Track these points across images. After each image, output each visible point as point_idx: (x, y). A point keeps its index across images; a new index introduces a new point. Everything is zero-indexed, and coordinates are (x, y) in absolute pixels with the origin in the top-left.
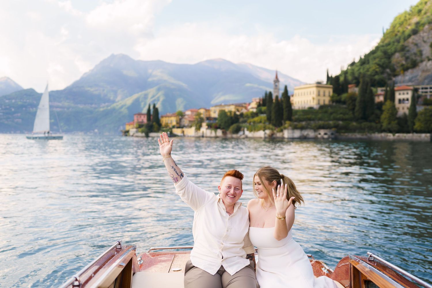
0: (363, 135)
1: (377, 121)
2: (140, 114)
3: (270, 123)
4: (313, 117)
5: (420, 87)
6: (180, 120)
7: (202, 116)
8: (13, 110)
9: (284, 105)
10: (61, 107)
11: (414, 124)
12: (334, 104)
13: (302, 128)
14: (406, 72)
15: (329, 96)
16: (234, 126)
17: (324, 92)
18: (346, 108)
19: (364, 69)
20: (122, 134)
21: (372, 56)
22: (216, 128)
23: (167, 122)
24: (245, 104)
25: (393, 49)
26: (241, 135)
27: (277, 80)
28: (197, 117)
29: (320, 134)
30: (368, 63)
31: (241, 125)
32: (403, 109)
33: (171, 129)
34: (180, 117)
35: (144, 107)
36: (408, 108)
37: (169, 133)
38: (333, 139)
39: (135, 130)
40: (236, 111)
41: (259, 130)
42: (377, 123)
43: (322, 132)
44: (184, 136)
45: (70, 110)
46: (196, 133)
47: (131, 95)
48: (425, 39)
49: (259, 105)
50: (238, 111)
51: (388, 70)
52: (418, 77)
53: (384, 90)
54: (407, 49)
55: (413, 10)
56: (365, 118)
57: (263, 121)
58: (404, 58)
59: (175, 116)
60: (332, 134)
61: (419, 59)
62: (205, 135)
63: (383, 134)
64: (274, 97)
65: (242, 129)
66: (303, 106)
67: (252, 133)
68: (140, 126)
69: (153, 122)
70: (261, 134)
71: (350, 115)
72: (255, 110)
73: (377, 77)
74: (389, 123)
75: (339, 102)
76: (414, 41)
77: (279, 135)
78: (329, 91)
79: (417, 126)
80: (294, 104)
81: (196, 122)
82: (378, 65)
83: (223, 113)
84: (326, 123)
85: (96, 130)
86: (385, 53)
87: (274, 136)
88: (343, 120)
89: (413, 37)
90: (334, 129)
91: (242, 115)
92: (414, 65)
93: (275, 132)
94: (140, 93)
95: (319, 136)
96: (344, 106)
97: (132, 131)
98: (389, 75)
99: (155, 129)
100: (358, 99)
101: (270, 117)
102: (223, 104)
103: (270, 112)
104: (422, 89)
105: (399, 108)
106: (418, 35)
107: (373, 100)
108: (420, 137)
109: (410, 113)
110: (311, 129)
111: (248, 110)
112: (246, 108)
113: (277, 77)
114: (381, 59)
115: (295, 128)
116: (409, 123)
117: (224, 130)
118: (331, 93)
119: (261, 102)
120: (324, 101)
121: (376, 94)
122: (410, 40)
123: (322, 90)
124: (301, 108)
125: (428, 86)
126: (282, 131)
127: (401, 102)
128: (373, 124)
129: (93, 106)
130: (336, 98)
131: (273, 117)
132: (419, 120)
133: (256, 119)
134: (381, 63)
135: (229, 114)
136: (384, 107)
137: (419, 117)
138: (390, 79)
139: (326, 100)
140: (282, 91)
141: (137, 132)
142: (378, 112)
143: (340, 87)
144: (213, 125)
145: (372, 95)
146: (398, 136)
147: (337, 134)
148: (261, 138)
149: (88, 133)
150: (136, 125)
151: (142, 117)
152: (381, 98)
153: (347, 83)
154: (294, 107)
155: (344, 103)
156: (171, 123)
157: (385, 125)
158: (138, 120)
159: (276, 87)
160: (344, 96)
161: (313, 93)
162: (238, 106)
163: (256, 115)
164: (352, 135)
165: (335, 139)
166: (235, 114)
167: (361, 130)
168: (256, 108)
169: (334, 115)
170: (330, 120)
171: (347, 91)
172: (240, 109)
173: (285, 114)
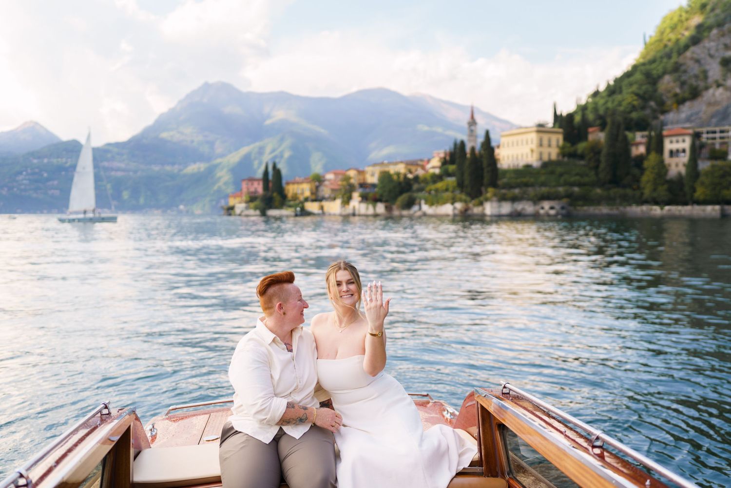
0: (611, 209)
1: (635, 187)
2: (251, 180)
3: (462, 192)
4: (532, 180)
5: (704, 130)
6: (317, 188)
7: (352, 181)
8: (45, 175)
9: (485, 163)
10: (124, 170)
11: (694, 190)
12: (566, 159)
13: (514, 199)
14: (681, 107)
15: (558, 146)
16: (404, 197)
17: (550, 141)
18: (584, 166)
19: (613, 101)
20: (223, 212)
21: (626, 82)
22: (376, 200)
23: (295, 191)
24: (422, 160)
25: (660, 69)
26: (415, 212)
27: (473, 122)
28: (345, 183)
29: (543, 208)
30: (621, 92)
31: (415, 195)
32: (677, 166)
33: (302, 203)
34: (317, 183)
35: (259, 167)
36: (684, 165)
37: (298, 209)
38: (563, 216)
39: (243, 205)
40: (408, 172)
41: (444, 203)
42: (634, 190)
43: (546, 205)
44: (323, 213)
45: (139, 174)
46: (343, 209)
47: (237, 149)
48: (712, 52)
49: (444, 163)
50: (411, 172)
51: (652, 104)
52: (701, 114)
53: (647, 136)
54: (683, 68)
55: (693, 5)
56: (615, 181)
57: (451, 189)
58: (678, 83)
59: (308, 182)
60: (563, 208)
61: (702, 84)
62: (357, 212)
63: (645, 208)
64: (468, 150)
65: (417, 201)
66: (516, 163)
67: (434, 207)
68: (252, 199)
69: (273, 192)
70: (447, 209)
71: (592, 177)
72: (437, 171)
73: (634, 115)
74: (655, 190)
75: (573, 155)
76: (695, 56)
77: (477, 210)
78: (558, 139)
79: (700, 193)
80: (501, 159)
81: (343, 191)
82: (637, 95)
83: (386, 177)
84: (553, 190)
85: (182, 207)
86: (648, 75)
87: (469, 212)
88: (580, 185)
89: (692, 49)
90: (565, 201)
91: (416, 178)
92: (695, 94)
93: (471, 205)
94: (252, 146)
95: (542, 212)
96: (582, 162)
97: (240, 207)
98: (654, 111)
99: (277, 203)
100: (604, 151)
101: (463, 182)
102: (386, 162)
103: (462, 174)
104: (708, 133)
105: (669, 165)
106: (701, 45)
107: (627, 151)
108: (704, 211)
109: (688, 174)
110: (529, 199)
111: (427, 172)
112: (423, 167)
113: (472, 117)
114: (641, 85)
115: (502, 199)
116: (687, 189)
117: (388, 204)
118: (561, 142)
119: (448, 158)
120: (549, 154)
121: (633, 142)
122: (688, 54)
123: (546, 137)
124: (512, 167)
125: (717, 129)
126: (481, 204)
127: (673, 155)
128: (629, 191)
129: (176, 167)
130: (569, 149)
131: (467, 182)
132: (703, 184)
133: (440, 185)
134: (641, 92)
135: (395, 177)
136: (646, 164)
137: (702, 178)
138: (656, 118)
139: (553, 153)
140: (481, 139)
141: (247, 208)
142: (636, 171)
143: (576, 131)
144: (371, 195)
145: (627, 145)
146: (669, 210)
147: (571, 208)
148: (448, 215)
149: (169, 211)
150: (244, 198)
151: (256, 184)
152: (642, 150)
153: (586, 124)
154: (501, 164)
155: (582, 157)
156: (302, 193)
157: (647, 192)
158: (248, 189)
159: (472, 133)
160: (581, 146)
161: (532, 142)
162: (411, 165)
163: (439, 179)
164: (594, 210)
165: (567, 216)
166: (406, 177)
167: (609, 201)
168: (439, 167)
169: (566, 177)
170: (559, 185)
171: (587, 138)
172: (413, 169)
173: (487, 176)
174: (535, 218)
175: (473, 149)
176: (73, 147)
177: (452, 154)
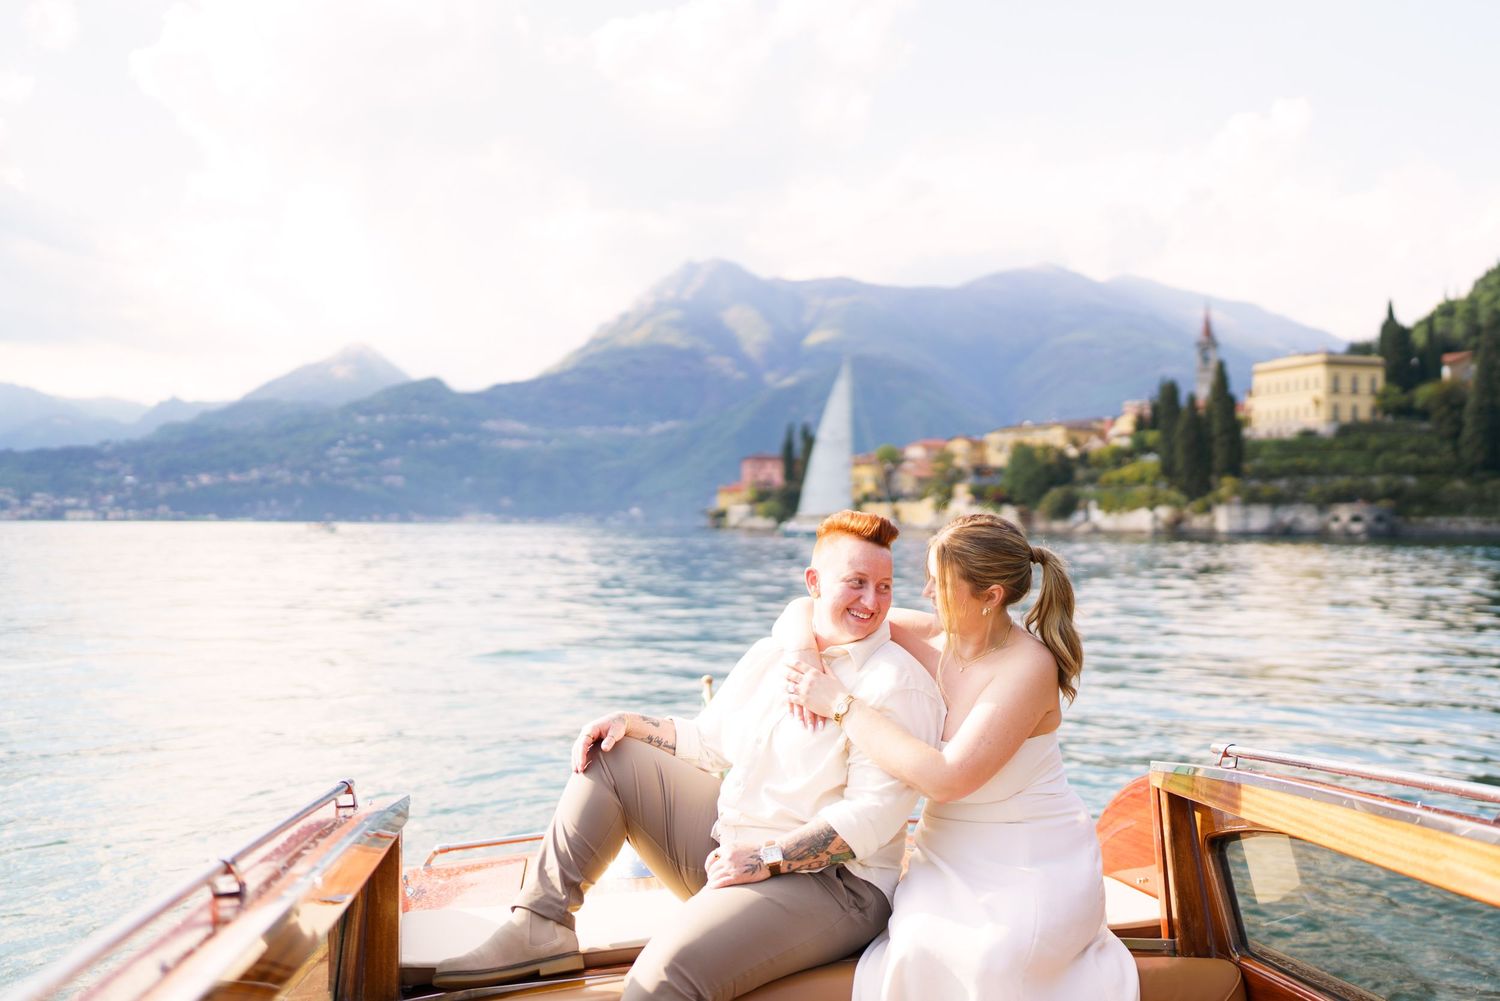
0: (1487, 523)
2: (761, 458)
3: (1170, 485)
4: (1314, 462)
6: (888, 475)
7: (960, 462)
9: (1216, 427)
10: (525, 437)
12: (1389, 419)
13: (1276, 501)
15: (1373, 392)
16: (1055, 494)
17: (1355, 381)
18: (1429, 432)
20: (705, 524)
22: (1001, 500)
24: (1099, 420)
26: (1078, 524)
27: (1209, 343)
28: (940, 465)
29: (1336, 519)
31: (1080, 490)
38: (1379, 533)
39: (745, 508)
40: (1069, 445)
41: (1134, 507)
43: (1344, 512)
45: (554, 445)
46: (936, 517)
49: (1141, 424)
50: (1074, 444)
57: (1150, 479)
59: (869, 464)
60: (1379, 519)
64: (1183, 400)
65: (1081, 504)
66: (1284, 428)
67: (1114, 515)
68: (762, 496)
70: (1141, 519)
71: (1444, 455)
72: (1125, 443)
75: (1405, 411)
77: (1198, 522)
78: (1372, 377)
80: (1253, 420)
81: (936, 482)
83: (1024, 455)
84: (1360, 482)
85: (635, 511)
87: (1184, 526)
88: (1418, 472)
90: (1384, 504)
91: (1084, 458)
93: (1187, 511)
95: (1335, 526)
96: (1426, 426)
97: (738, 510)
100: (1472, 401)
101: (1172, 465)
102: (1027, 423)
103: (1171, 450)
110: (1307, 501)
111: (1108, 444)
113: (1208, 331)
115: (1252, 499)
117: (1024, 508)
118: (1380, 384)
119: (1147, 412)
120: (1355, 409)
123: (1346, 375)
124: (1275, 435)
126: (1207, 509)
130: (1397, 396)
131: (1180, 464)
133: (1129, 471)
135: (1039, 454)
139: (1363, 407)
143: (1415, 361)
144: (990, 490)
147: (1399, 520)
148: (1141, 532)
149: (610, 519)
150: (747, 494)
151: (770, 467)
153: (1437, 348)
155: (1424, 414)
156: (859, 486)
158: (756, 476)
159: (1206, 365)
160: (1424, 393)
161: (1317, 385)
162: (1078, 429)
163: (1128, 459)
164: (1449, 523)
165: (1388, 535)
166: (1061, 455)
167: (1483, 506)
168: (1130, 435)
169: (1388, 456)
170: (1372, 472)
171: (1438, 375)
172: (1081, 437)
173: (1220, 454)
174: (1321, 537)
175: (1192, 399)
176: (431, 392)
177: (1155, 409)
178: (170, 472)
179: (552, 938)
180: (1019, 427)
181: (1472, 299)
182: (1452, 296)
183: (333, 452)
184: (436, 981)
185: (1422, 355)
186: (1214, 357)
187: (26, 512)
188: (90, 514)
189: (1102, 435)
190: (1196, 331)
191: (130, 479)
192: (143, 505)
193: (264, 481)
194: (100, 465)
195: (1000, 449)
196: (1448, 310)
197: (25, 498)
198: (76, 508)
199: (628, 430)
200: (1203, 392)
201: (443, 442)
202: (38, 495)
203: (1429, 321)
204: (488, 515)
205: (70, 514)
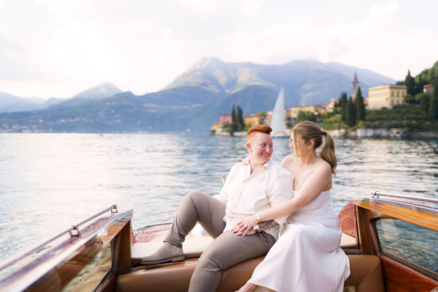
0: (436, 134)
2: (225, 115)
3: (345, 123)
4: (386, 116)
6: (263, 120)
8: (113, 111)
9: (358, 106)
10: (156, 109)
12: (408, 104)
13: (375, 128)
15: (403, 96)
17: (398, 93)
18: (419, 108)
20: (209, 134)
23: (250, 122)
24: (324, 104)
27: (356, 82)
29: (392, 133)
34: (262, 117)
38: (405, 137)
39: (221, 129)
40: (315, 111)
41: (334, 129)
43: (394, 131)
45: (164, 111)
49: (336, 105)
50: (317, 111)
57: (338, 121)
59: (257, 117)
60: (405, 133)
64: (348, 98)
66: (377, 106)
68: (226, 126)
69: (237, 122)
70: (336, 133)
71: (424, 114)
72: (331, 111)
75: (413, 102)
77: (352, 134)
78: (403, 92)
80: (368, 104)
83: (302, 114)
84: (399, 122)
85: (188, 130)
87: (348, 135)
88: (416, 119)
90: (406, 129)
91: (319, 115)
95: (392, 135)
96: (418, 106)
97: (219, 130)
99: (239, 129)
100: (432, 99)
101: (345, 117)
102: (303, 105)
103: (345, 113)
110: (384, 128)
111: (326, 111)
113: (356, 78)
115: (368, 127)
118: (406, 94)
119: (338, 102)
120: (398, 101)
123: (395, 91)
124: (375, 109)
126: (355, 130)
130: (410, 97)
133: (332, 119)
135: (306, 114)
139: (400, 100)
143: (416, 87)
144: (292, 124)
147: (410, 133)
148: (336, 136)
149: (180, 132)
150: (222, 125)
151: (228, 118)
153: (422, 83)
155: (418, 103)
156: (254, 123)
158: (224, 120)
159: (355, 88)
160: (418, 96)
161: (387, 94)
162: (317, 107)
163: (332, 116)
164: (425, 134)
165: (407, 138)
166: (313, 114)
167: (434, 129)
168: (333, 109)
169: (407, 115)
170: (402, 119)
171: (422, 91)
172: (318, 109)
173: (359, 114)
174: (388, 138)
175: (351, 98)
176: (128, 95)
177: (340, 101)
178: (53, 118)
179: (175, 251)
180: (300, 106)
181: (433, 69)
182: (427, 68)
183: (100, 113)
184: (142, 263)
185: (418, 86)
186: (357, 86)
187: (11, 130)
188: (30, 131)
189: (324, 108)
190: (352, 78)
191: (41, 121)
192: (45, 128)
193: (80, 121)
194: (32, 117)
195: (295, 112)
196: (426, 72)
197: (10, 126)
198: (25, 129)
199: (186, 107)
200: (354, 96)
201: (132, 110)
202: (14, 125)
203: (420, 76)
204: (145, 131)
205: (24, 131)
